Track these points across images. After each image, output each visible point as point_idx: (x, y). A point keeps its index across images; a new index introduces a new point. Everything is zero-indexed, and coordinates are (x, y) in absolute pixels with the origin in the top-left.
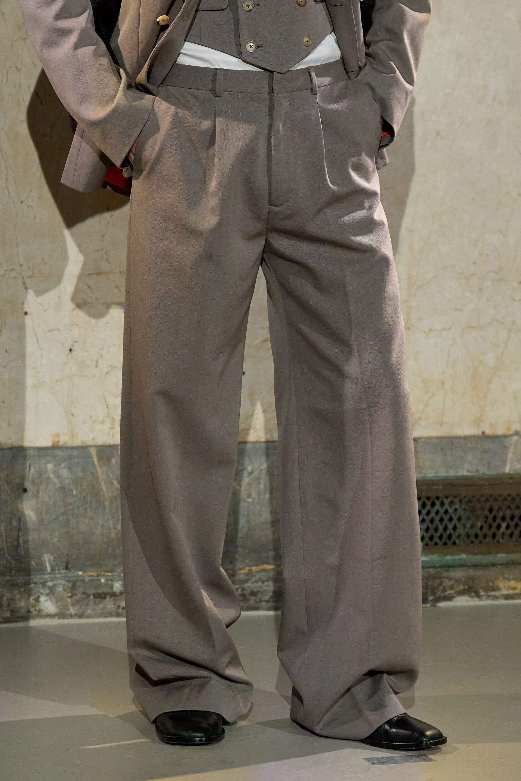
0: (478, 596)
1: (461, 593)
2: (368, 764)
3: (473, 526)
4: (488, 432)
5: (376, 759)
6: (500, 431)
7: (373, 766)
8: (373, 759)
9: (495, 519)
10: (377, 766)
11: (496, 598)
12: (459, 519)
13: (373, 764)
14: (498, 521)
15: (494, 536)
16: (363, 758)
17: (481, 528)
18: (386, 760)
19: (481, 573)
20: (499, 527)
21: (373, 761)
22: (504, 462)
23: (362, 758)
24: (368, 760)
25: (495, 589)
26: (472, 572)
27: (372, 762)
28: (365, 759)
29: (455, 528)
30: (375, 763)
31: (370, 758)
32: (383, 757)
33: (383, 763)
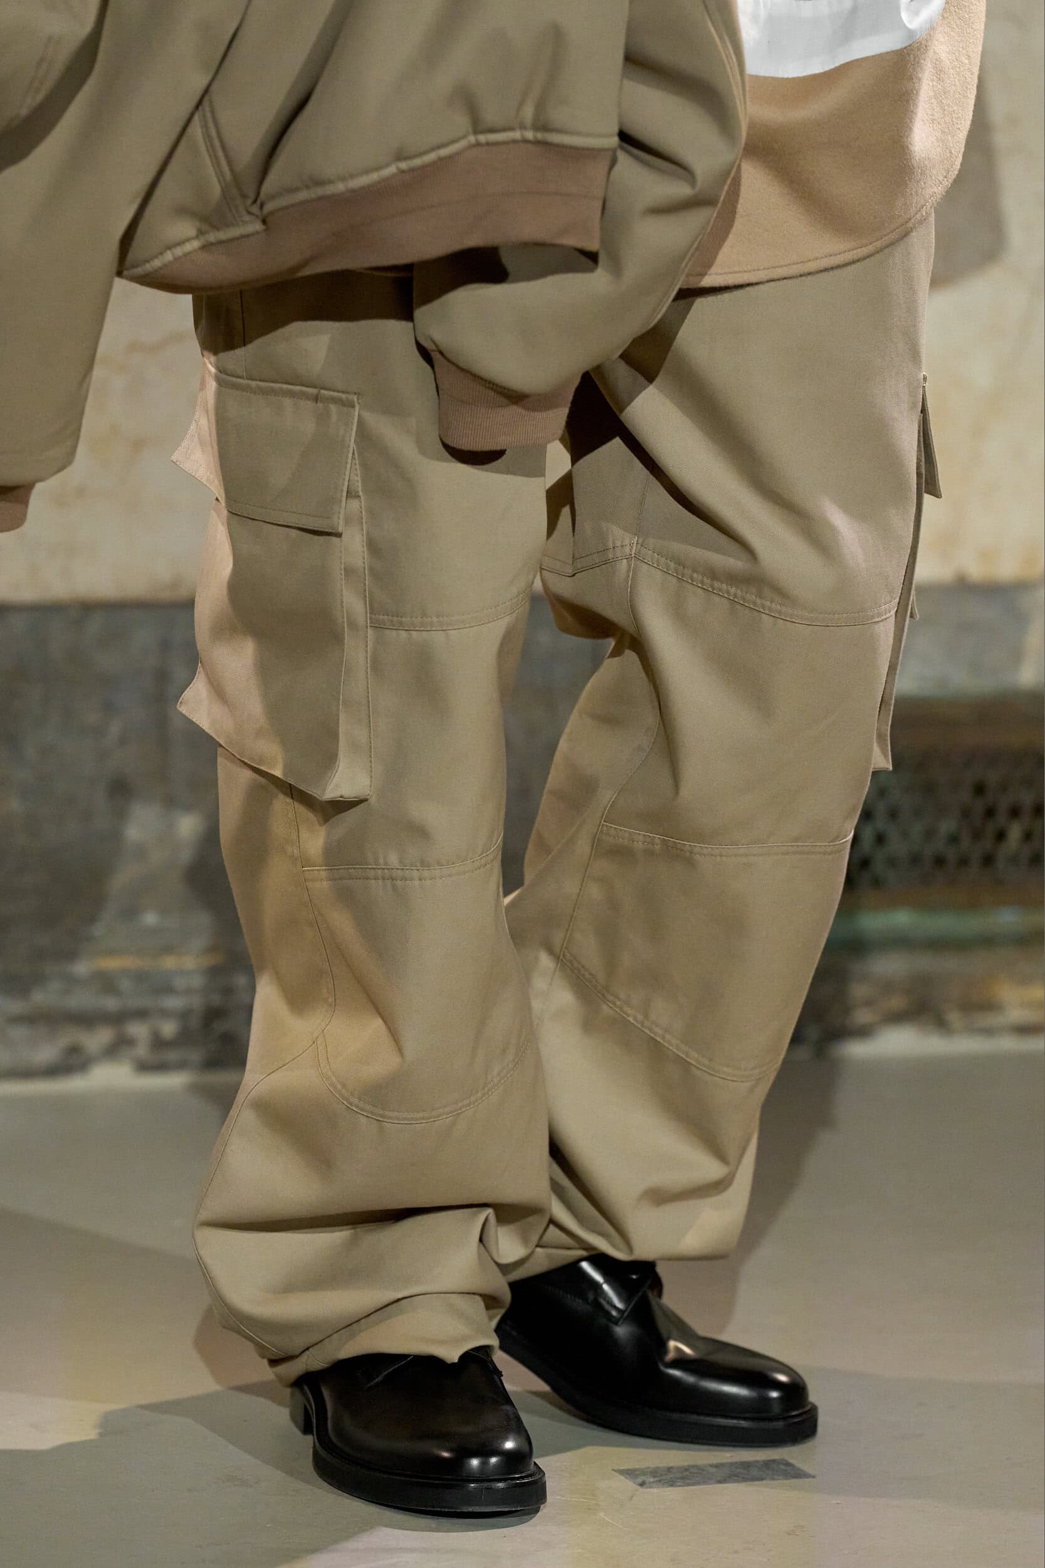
0: (941, 1024)
1: (897, 1018)
2: (629, 1485)
3: (930, 834)
4: (976, 571)
5: (650, 1472)
6: (1007, 569)
7: (641, 1490)
8: (643, 1472)
9: (990, 813)
10: (655, 1490)
11: (989, 1032)
12: (893, 815)
13: (642, 1484)
14: (1001, 819)
15: (988, 860)
16: (616, 1468)
17: (954, 839)
18: (679, 1475)
19: (950, 964)
20: (1001, 836)
21: (640, 1477)
22: (1017, 656)
23: (613, 1470)
24: (630, 1473)
25: (990, 1006)
26: (924, 963)
27: (640, 1480)
28: (622, 1472)
29: (880, 839)
30: (647, 1481)
31: (636, 1470)
32: (672, 1468)
33: (672, 1483)
